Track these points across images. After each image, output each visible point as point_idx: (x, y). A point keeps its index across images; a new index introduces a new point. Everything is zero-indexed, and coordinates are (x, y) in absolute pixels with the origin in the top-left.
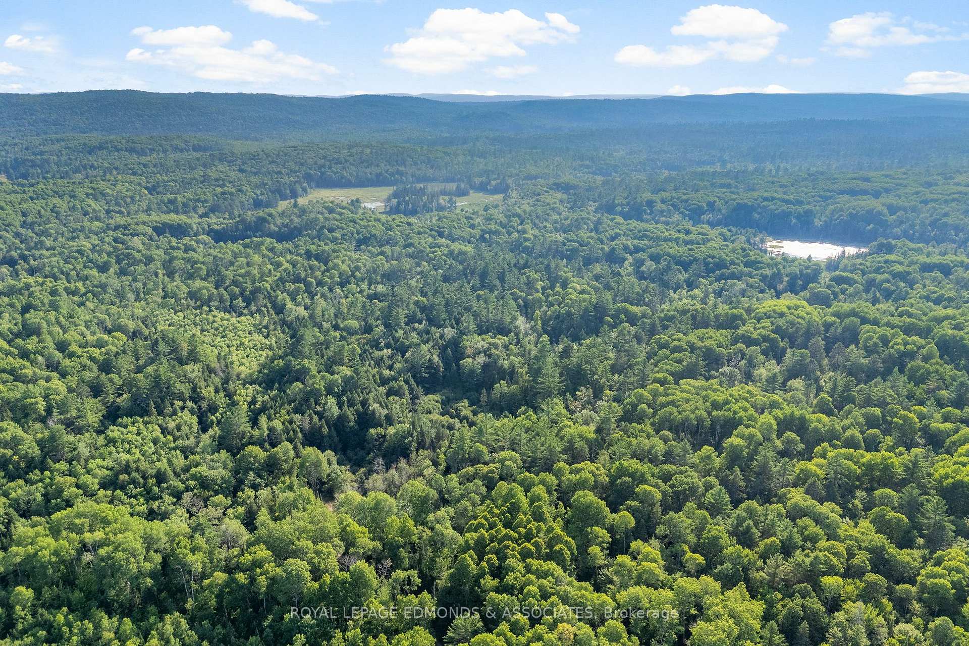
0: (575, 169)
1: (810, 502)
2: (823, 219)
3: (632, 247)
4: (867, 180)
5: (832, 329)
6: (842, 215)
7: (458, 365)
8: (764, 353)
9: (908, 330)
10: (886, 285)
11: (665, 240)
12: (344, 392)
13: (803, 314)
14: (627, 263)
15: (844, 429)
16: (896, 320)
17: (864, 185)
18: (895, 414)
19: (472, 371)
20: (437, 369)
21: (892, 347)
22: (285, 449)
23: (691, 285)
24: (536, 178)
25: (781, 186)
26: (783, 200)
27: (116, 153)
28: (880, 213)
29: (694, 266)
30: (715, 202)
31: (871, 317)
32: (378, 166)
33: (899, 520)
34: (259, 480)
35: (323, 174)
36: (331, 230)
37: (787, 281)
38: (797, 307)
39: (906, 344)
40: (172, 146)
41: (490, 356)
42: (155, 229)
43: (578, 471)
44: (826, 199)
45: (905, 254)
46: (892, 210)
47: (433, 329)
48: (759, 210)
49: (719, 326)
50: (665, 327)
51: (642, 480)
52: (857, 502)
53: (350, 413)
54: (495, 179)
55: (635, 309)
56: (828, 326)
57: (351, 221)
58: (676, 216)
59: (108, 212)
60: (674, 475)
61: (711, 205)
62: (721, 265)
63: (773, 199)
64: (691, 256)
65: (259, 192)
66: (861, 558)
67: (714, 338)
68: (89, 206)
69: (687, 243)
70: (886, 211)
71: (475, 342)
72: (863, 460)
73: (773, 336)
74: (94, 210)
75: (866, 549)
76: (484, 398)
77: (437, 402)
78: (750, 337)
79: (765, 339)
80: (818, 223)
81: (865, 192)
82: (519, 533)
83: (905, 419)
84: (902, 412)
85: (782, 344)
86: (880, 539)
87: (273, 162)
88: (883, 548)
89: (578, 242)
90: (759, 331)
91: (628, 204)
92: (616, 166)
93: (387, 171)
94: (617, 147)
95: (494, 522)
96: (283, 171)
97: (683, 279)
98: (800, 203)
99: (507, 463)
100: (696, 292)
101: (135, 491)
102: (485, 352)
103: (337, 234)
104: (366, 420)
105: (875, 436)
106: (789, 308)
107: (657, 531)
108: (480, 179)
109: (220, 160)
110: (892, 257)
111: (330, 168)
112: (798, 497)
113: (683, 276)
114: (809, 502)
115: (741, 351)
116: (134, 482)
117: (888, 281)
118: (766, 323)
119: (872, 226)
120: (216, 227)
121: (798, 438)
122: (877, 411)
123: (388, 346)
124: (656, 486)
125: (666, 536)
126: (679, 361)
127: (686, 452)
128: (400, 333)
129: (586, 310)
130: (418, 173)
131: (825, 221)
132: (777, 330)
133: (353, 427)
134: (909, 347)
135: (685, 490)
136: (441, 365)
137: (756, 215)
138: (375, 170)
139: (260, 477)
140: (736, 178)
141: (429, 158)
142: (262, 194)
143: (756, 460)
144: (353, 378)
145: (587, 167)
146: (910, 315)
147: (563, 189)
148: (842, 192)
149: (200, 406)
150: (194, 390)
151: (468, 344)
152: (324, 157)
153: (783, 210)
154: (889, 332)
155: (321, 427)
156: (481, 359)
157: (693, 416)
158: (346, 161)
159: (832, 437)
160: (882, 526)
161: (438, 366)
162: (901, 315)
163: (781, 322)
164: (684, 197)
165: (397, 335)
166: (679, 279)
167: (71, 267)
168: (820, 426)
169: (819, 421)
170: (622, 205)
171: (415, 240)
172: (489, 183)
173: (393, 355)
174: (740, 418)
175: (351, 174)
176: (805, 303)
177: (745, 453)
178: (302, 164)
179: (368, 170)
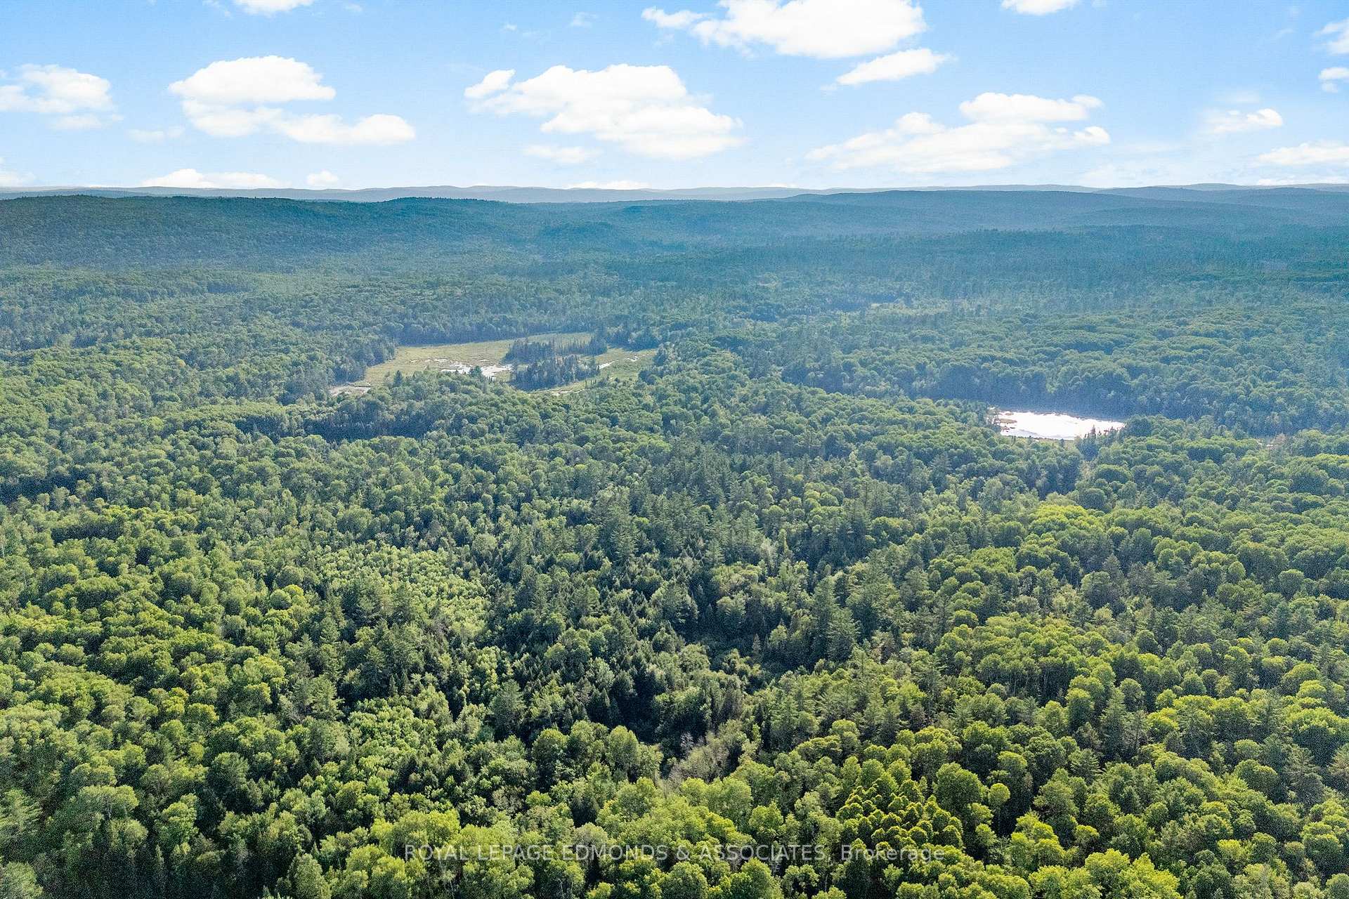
0: (729, 312)
1: (1180, 760)
2: (1057, 384)
3: (854, 434)
4: (1091, 329)
5: (1123, 543)
6: (1077, 380)
7: (714, 605)
8: (1057, 575)
9: (1206, 543)
10: (1158, 480)
11: (891, 422)
12: (611, 652)
13: (1084, 524)
14: (852, 455)
15: (1183, 671)
16: (1191, 531)
17: (1093, 337)
18: (1224, 651)
19: (735, 614)
20: (691, 612)
21: (1196, 565)
22: (584, 728)
23: (940, 486)
24: (686, 326)
25: (995, 339)
26: (1005, 360)
27: (105, 300)
28: (1120, 377)
29: (937, 460)
30: (925, 363)
31: (1161, 526)
32: (477, 312)
33: (1268, 773)
34: (568, 770)
35: (406, 326)
36: (473, 420)
37: (1046, 476)
38: (1076, 515)
39: (1210, 561)
40: (178, 285)
41: (749, 592)
42: (238, 425)
43: (927, 739)
44: (1052, 356)
45: (1166, 436)
46: (1134, 371)
47: (672, 560)
48: (979, 373)
49: (998, 544)
50: (940, 548)
51: (1000, 746)
52: (1217, 755)
53: (627, 677)
54: (635, 330)
55: (895, 522)
56: (1117, 539)
57: (492, 405)
58: (883, 383)
59: (155, 399)
60: (1029, 738)
61: (921, 367)
62: (966, 457)
63: (993, 358)
64: (929, 445)
65: (338, 359)
66: (1245, 818)
67: (1001, 559)
68: (125, 390)
69: (917, 426)
70: (1126, 375)
71: (727, 575)
72: (1214, 707)
73: (1062, 554)
74: (132, 395)
75: (1248, 808)
76: (756, 645)
77: (701, 652)
78: (1036, 557)
79: (1054, 558)
80: (1051, 389)
81: (1094, 346)
82: (901, 815)
83: (1235, 653)
84: (1232, 648)
85: (1073, 564)
86: (1259, 797)
87: (335, 310)
88: (1263, 806)
89: (788, 429)
90: (1044, 549)
91: (821, 369)
92: (779, 306)
93: (491, 320)
94: (766, 275)
95: (868, 805)
96: (354, 323)
97: (927, 476)
98: (1023, 362)
99: (845, 734)
100: (948, 494)
101: (435, 793)
102: (742, 587)
103: (482, 424)
104: (646, 685)
105: (1213, 677)
106: (1068, 516)
107: (1036, 802)
108: (615, 330)
109: (262, 309)
110: (1152, 440)
111: (415, 317)
112: (1162, 755)
113: (926, 473)
114: (1175, 760)
115: (1031, 574)
116: (428, 781)
117: (1160, 475)
118: (1048, 537)
119: (1113, 393)
120: (312, 417)
121: (1139, 685)
122: (1206, 647)
123: (625, 585)
124: (1017, 751)
125: (1046, 808)
126: (975, 593)
127: (1031, 709)
128: (634, 567)
129: (843, 528)
130: (530, 320)
131: (1059, 387)
132: (1063, 546)
133: (633, 694)
134: (1214, 565)
135: (1048, 754)
136: (696, 606)
137: (976, 380)
138: (476, 319)
139: (569, 765)
140: (935, 325)
141: (540, 301)
142: (343, 362)
143: (1105, 713)
144: (615, 633)
145: (744, 309)
146: (1201, 523)
147: (730, 345)
148: (1068, 347)
149: (439, 678)
150: (427, 657)
151: (720, 577)
152: (403, 303)
153: (1008, 374)
154: (1188, 547)
155: (603, 698)
156: (741, 598)
157: (1021, 664)
158: (435, 308)
159: (1170, 682)
160: (1254, 781)
161: (692, 609)
162: (1190, 523)
163: (1065, 535)
164: (887, 358)
165: (632, 569)
166: (923, 478)
167: (159, 488)
168: (1156, 669)
169: (1152, 663)
170: (815, 370)
171: (589, 432)
172: (629, 335)
173: (634, 596)
174: (1071, 663)
175: (444, 325)
176: (1080, 509)
177: (1092, 707)
178: (376, 313)
179: (466, 320)
